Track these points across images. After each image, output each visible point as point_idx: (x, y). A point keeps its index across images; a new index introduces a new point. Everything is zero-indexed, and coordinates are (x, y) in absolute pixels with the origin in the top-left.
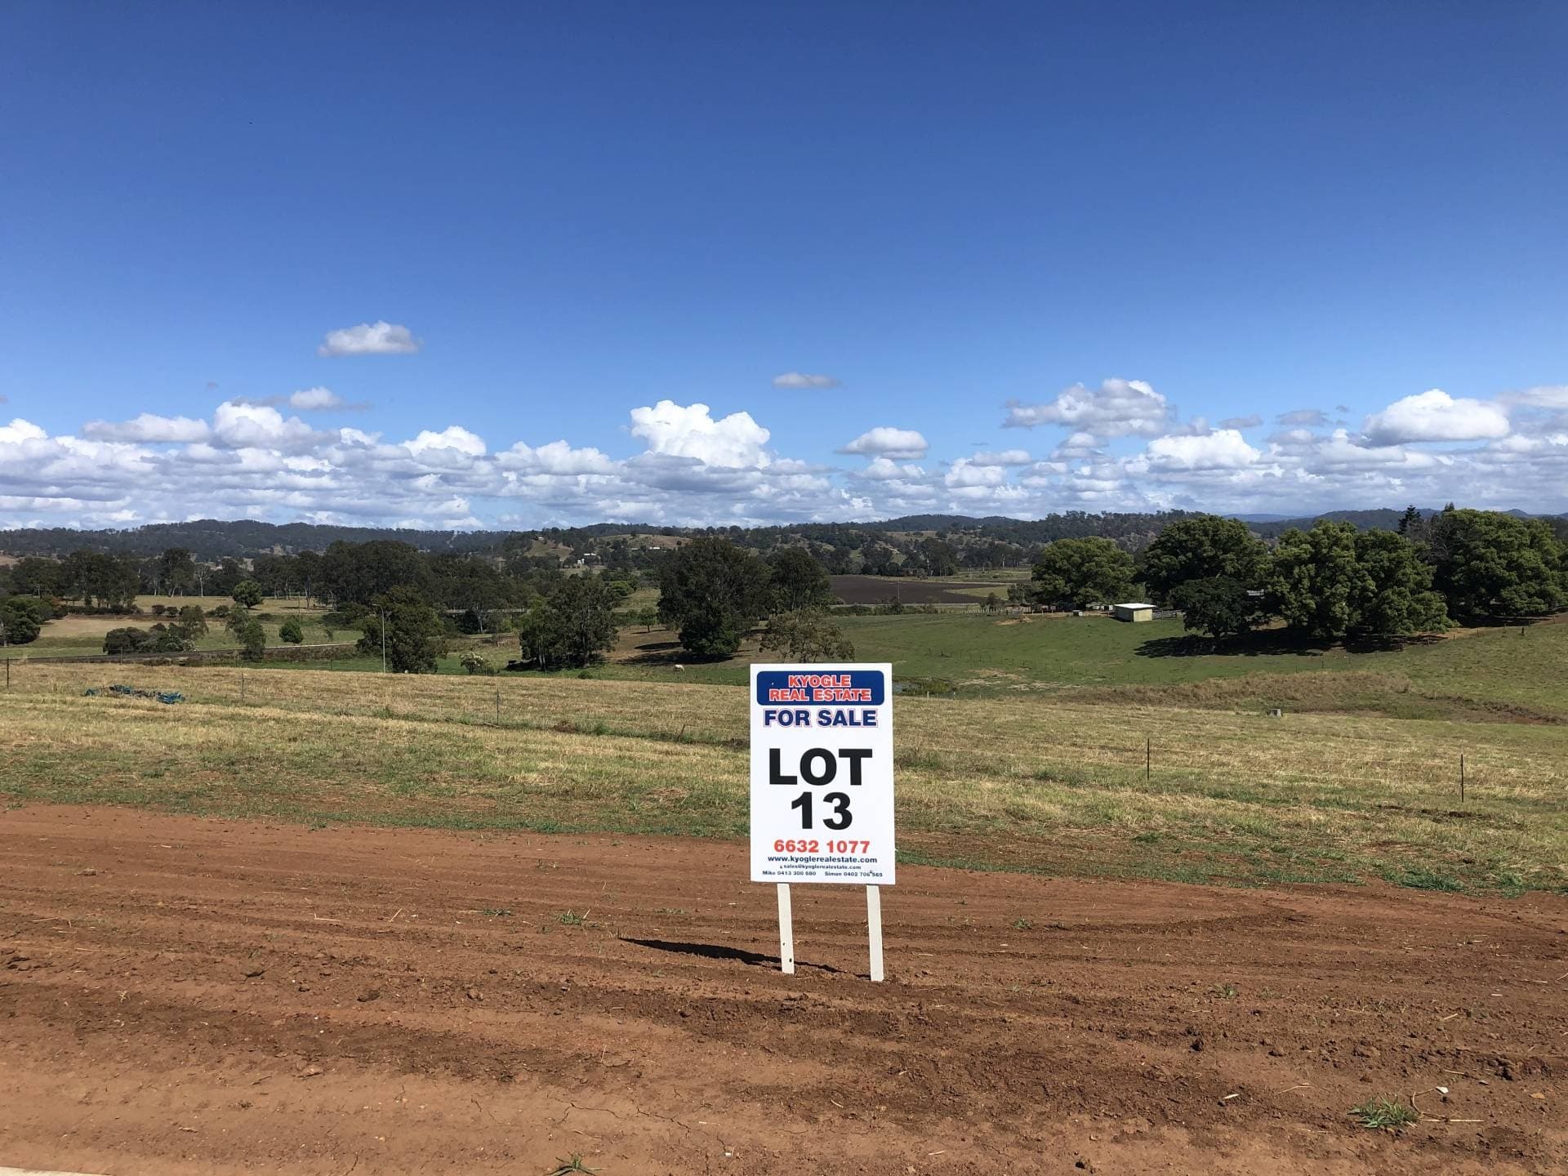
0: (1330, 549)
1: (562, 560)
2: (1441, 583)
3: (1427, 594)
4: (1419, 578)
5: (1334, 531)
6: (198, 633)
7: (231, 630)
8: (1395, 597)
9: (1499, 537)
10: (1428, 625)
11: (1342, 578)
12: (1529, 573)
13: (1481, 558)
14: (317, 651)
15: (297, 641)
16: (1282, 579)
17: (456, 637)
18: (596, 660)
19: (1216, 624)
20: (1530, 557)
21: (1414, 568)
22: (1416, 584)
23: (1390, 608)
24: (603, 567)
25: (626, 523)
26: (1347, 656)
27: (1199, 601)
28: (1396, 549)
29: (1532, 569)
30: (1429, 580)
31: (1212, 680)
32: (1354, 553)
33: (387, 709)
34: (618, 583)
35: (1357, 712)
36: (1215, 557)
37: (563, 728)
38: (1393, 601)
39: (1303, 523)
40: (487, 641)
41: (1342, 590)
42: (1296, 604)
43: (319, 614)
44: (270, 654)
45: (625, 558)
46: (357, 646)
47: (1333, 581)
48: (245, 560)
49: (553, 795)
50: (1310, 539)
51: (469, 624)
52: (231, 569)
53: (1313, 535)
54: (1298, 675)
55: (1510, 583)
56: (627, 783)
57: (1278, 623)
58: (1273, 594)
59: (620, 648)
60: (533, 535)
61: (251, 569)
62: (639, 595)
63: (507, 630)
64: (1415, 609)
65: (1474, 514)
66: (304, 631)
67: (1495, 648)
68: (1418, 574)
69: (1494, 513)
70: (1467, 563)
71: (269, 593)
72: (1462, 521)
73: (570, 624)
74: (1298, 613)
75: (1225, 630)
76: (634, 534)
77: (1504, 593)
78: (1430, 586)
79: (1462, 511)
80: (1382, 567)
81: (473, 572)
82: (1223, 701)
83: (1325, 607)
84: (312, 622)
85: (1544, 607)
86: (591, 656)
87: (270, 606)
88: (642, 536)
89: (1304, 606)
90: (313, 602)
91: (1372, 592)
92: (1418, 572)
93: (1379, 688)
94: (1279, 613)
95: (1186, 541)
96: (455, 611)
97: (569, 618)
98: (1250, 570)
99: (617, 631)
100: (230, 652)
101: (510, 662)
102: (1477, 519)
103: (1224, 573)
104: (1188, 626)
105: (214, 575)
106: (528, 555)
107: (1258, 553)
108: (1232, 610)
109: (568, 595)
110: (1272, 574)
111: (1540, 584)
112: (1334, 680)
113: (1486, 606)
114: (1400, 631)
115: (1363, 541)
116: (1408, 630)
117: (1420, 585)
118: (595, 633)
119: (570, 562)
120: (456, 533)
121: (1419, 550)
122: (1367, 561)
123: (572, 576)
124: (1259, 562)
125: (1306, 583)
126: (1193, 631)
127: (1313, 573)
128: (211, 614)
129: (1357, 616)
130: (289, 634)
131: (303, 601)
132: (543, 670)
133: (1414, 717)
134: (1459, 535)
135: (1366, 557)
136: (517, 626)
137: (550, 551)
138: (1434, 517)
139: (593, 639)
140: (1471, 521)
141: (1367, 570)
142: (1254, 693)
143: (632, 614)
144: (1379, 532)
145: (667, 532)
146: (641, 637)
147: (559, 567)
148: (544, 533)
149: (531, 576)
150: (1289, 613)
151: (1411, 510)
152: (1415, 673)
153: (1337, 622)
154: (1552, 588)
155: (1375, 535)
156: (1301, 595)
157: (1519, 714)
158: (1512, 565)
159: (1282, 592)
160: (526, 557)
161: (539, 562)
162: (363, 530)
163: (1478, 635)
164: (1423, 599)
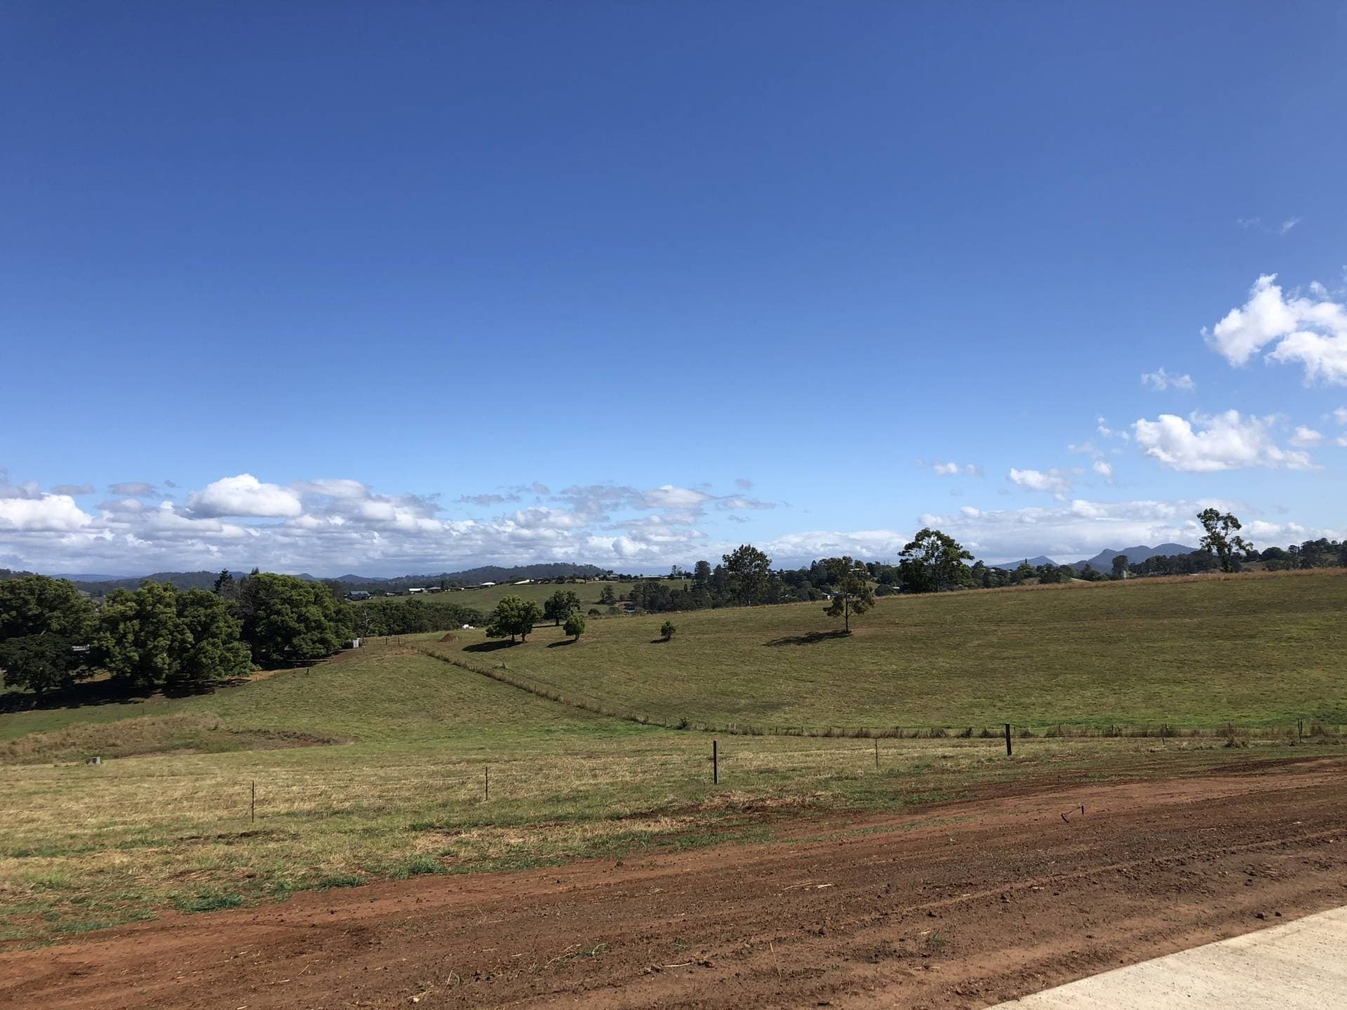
0: (154, 606)
2: (247, 634)
3: (236, 644)
4: (230, 630)
5: (158, 589)
8: (209, 648)
9: (292, 596)
10: (237, 670)
11: (164, 632)
12: (313, 624)
13: (278, 613)
16: (108, 634)
19: (38, 680)
20: (314, 612)
21: (226, 622)
22: (227, 636)
23: (205, 657)
26: (166, 701)
27: (21, 659)
28: (211, 606)
29: (315, 621)
30: (237, 631)
31: (31, 735)
32: (175, 610)
35: (173, 752)
36: (41, 614)
38: (207, 651)
39: (130, 583)
41: (163, 642)
42: (120, 657)
47: (156, 635)
50: (135, 597)
53: (138, 594)
54: (119, 723)
55: (299, 633)
57: (102, 676)
58: (99, 649)
64: (226, 657)
65: (274, 577)
67: (287, 686)
68: (229, 627)
69: (289, 577)
70: (268, 616)
72: (265, 583)
74: (122, 666)
75: (48, 685)
77: (295, 641)
78: (238, 637)
79: (264, 575)
80: (199, 622)
82: (41, 755)
83: (147, 658)
85: (323, 651)
89: (128, 659)
91: (190, 643)
92: (229, 625)
93: (193, 727)
94: (103, 665)
95: (9, 600)
98: (76, 627)
102: (276, 581)
103: (49, 630)
104: (9, 682)
107: (85, 611)
108: (54, 664)
110: (98, 630)
111: (321, 633)
112: (153, 724)
113: (281, 651)
114: (213, 677)
115: (184, 599)
116: (219, 675)
117: (230, 635)
121: (230, 607)
122: (186, 617)
124: (85, 619)
125: (131, 637)
126: (14, 688)
127: (137, 628)
129: (176, 665)
133: (223, 750)
134: (262, 594)
135: (186, 613)
138: (243, 580)
140: (271, 583)
141: (186, 624)
142: (74, 744)
144: (198, 591)
150: (113, 665)
151: (225, 572)
152: (222, 712)
153: (158, 672)
154: (330, 636)
155: (194, 594)
156: (126, 648)
157: (303, 739)
158: (302, 619)
159: (107, 647)
163: (275, 676)
164: (232, 648)
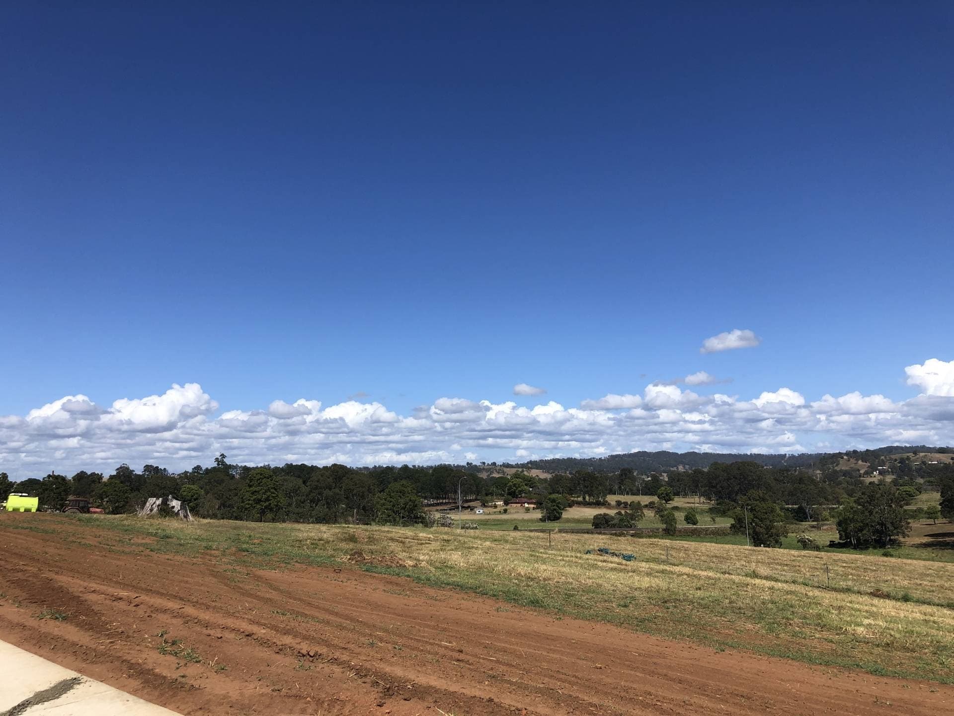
1: (862, 472)
6: (640, 517)
7: (658, 516)
14: (707, 530)
15: (695, 524)
17: (792, 523)
18: (893, 543)
24: (894, 477)
25: (908, 445)
33: (754, 571)
34: (907, 488)
37: (877, 594)
40: (813, 527)
43: (706, 507)
44: (680, 531)
45: (910, 469)
46: (730, 528)
48: (663, 474)
49: (878, 646)
51: (801, 515)
52: (655, 479)
56: (935, 642)
59: (912, 536)
60: (840, 455)
61: (667, 479)
62: (924, 496)
63: (826, 520)
66: (698, 517)
71: (677, 494)
73: (872, 517)
76: (915, 453)
81: (801, 481)
84: (702, 512)
86: (890, 540)
87: (678, 502)
88: (922, 454)
90: (702, 499)
96: (790, 506)
97: (871, 513)
99: (909, 523)
100: (658, 529)
101: (831, 542)
105: (647, 483)
106: (837, 468)
109: (868, 496)
118: (892, 523)
119: (868, 473)
120: (787, 455)
123: (870, 483)
128: (646, 506)
130: (690, 519)
131: (697, 499)
132: (855, 548)
136: (833, 517)
137: (852, 466)
139: (891, 528)
143: (920, 510)
145: (942, 451)
146: (929, 528)
147: (860, 476)
148: (848, 454)
149: (840, 483)
160: (836, 471)
161: (845, 473)
162: (730, 455)
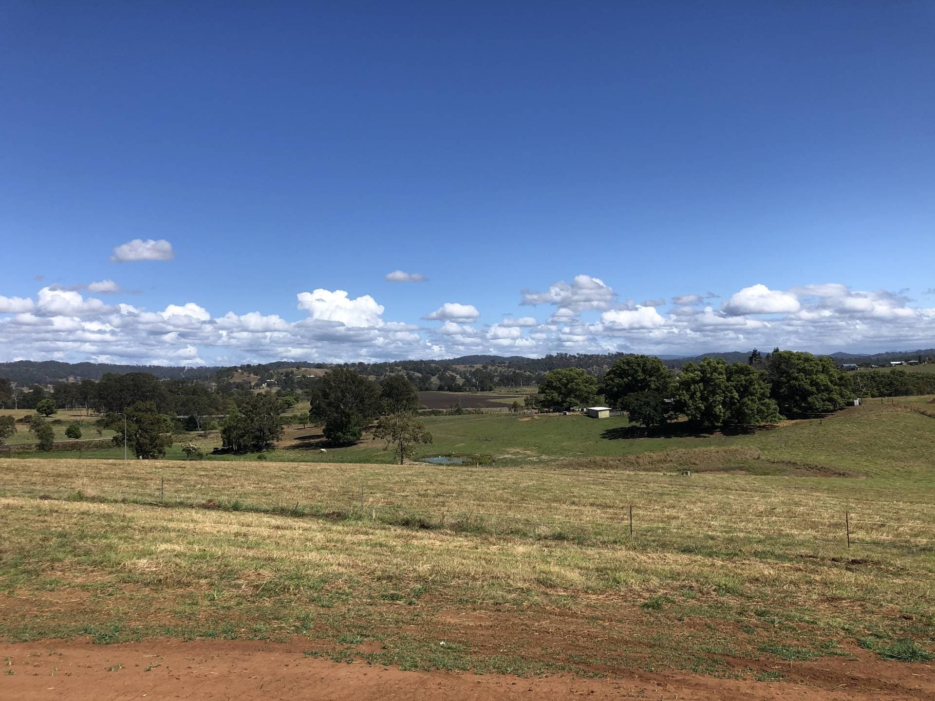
0: (712, 374)
1: (253, 384)
2: (774, 394)
3: (767, 400)
4: (762, 391)
5: (714, 363)
6: (10, 433)
7: (33, 431)
8: (749, 402)
9: (805, 367)
10: (769, 419)
11: (719, 391)
12: (823, 388)
13: (796, 379)
14: (89, 443)
15: (77, 437)
16: (684, 392)
17: (181, 433)
18: (269, 447)
19: (647, 419)
20: (822, 378)
21: (760, 385)
22: (761, 394)
23: (747, 409)
24: (279, 388)
25: (293, 361)
26: (723, 438)
27: (637, 406)
28: (749, 374)
29: (824, 385)
30: (768, 392)
31: (646, 453)
32: (725, 376)
34: (287, 398)
35: (732, 472)
36: (645, 379)
38: (748, 405)
40: (200, 436)
41: (720, 398)
42: (693, 407)
43: (94, 419)
44: (57, 446)
45: (292, 382)
46: (112, 441)
47: (714, 393)
48: (49, 385)
50: (700, 368)
51: (191, 425)
52: (38, 393)
53: (701, 366)
54: (696, 450)
55: (812, 393)
57: (683, 418)
58: (679, 401)
59: (285, 439)
60: (235, 368)
61: (52, 391)
62: (300, 405)
63: (215, 428)
64: (761, 409)
65: (791, 354)
66: (82, 431)
67: (806, 431)
68: (761, 388)
69: (802, 353)
70: (788, 382)
71: (62, 407)
72: (784, 357)
73: (253, 425)
74: (694, 413)
75: (653, 423)
76: (298, 368)
77: (809, 399)
78: (769, 395)
79: (784, 352)
80: (742, 385)
81: (194, 392)
82: (654, 466)
83: (710, 408)
84: (89, 424)
85: (832, 407)
86: (267, 444)
87: (61, 415)
88: (303, 369)
89: (698, 408)
90: (90, 412)
91: (737, 399)
92: (762, 387)
93: (743, 456)
94: (683, 412)
95: (628, 370)
96: (182, 417)
97: (252, 421)
98: (665, 386)
99: (283, 429)
100: (30, 445)
101: (215, 449)
102: (793, 357)
103: (650, 389)
104: (631, 420)
105: (25, 396)
106: (231, 381)
107: (669, 377)
108: (655, 410)
109: (252, 406)
110: (678, 389)
111: (829, 394)
112: (717, 452)
113: (800, 407)
114: (753, 423)
115: (730, 370)
116: (758, 421)
117: (763, 395)
118: (269, 429)
119: (258, 385)
120: (186, 368)
121: (762, 375)
122: (733, 381)
123: (258, 394)
124: (670, 382)
125: (698, 394)
126: (634, 423)
127: (702, 388)
128: (20, 421)
129: (728, 414)
130: (72, 432)
131: (84, 412)
132: (235, 454)
133: (765, 474)
134: (783, 366)
135: (732, 379)
136: (221, 425)
137: (245, 378)
138: (768, 356)
139: (267, 433)
140: (789, 358)
141: (733, 386)
142: (671, 461)
143: (295, 417)
144: (739, 364)
145: (319, 366)
146: (300, 432)
147: (251, 388)
148: (242, 367)
149: (232, 394)
150: (689, 412)
151: (755, 351)
152: (763, 447)
153: (717, 418)
154: (835, 396)
155: (737, 366)
156: (696, 401)
157: (824, 471)
158: (813, 383)
159: (684, 400)
160: (230, 383)
161: (238, 386)
162: (127, 366)
163: (796, 424)
164: (765, 403)
